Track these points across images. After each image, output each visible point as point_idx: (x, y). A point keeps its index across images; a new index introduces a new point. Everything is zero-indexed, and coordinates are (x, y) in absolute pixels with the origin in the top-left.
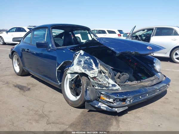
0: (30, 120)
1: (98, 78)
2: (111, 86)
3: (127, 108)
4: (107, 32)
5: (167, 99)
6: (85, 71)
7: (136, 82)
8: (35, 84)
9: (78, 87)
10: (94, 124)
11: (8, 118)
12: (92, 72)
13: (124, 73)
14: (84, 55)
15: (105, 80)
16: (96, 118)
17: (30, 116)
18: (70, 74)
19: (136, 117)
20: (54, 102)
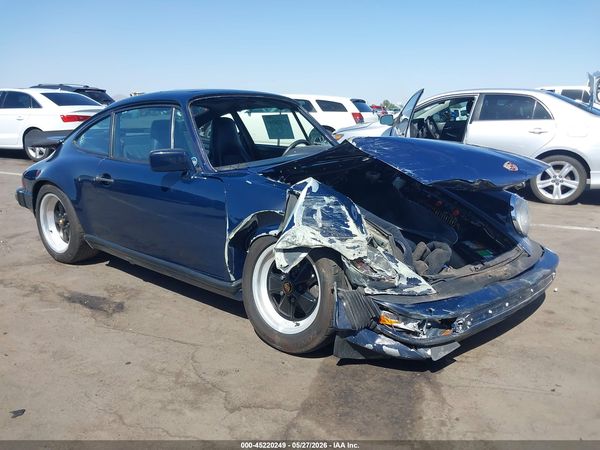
0: (171, 402)
1: (368, 260)
2: (404, 283)
3: (457, 345)
4: (316, 106)
5: (552, 313)
6: (331, 241)
7: (472, 267)
8: (133, 289)
9: (302, 292)
10: (371, 398)
11: (96, 403)
12: (349, 243)
13: (438, 243)
14: (322, 192)
15: (388, 267)
16: (370, 383)
17: (165, 390)
18: (282, 254)
19: (482, 370)
20: (222, 341)
